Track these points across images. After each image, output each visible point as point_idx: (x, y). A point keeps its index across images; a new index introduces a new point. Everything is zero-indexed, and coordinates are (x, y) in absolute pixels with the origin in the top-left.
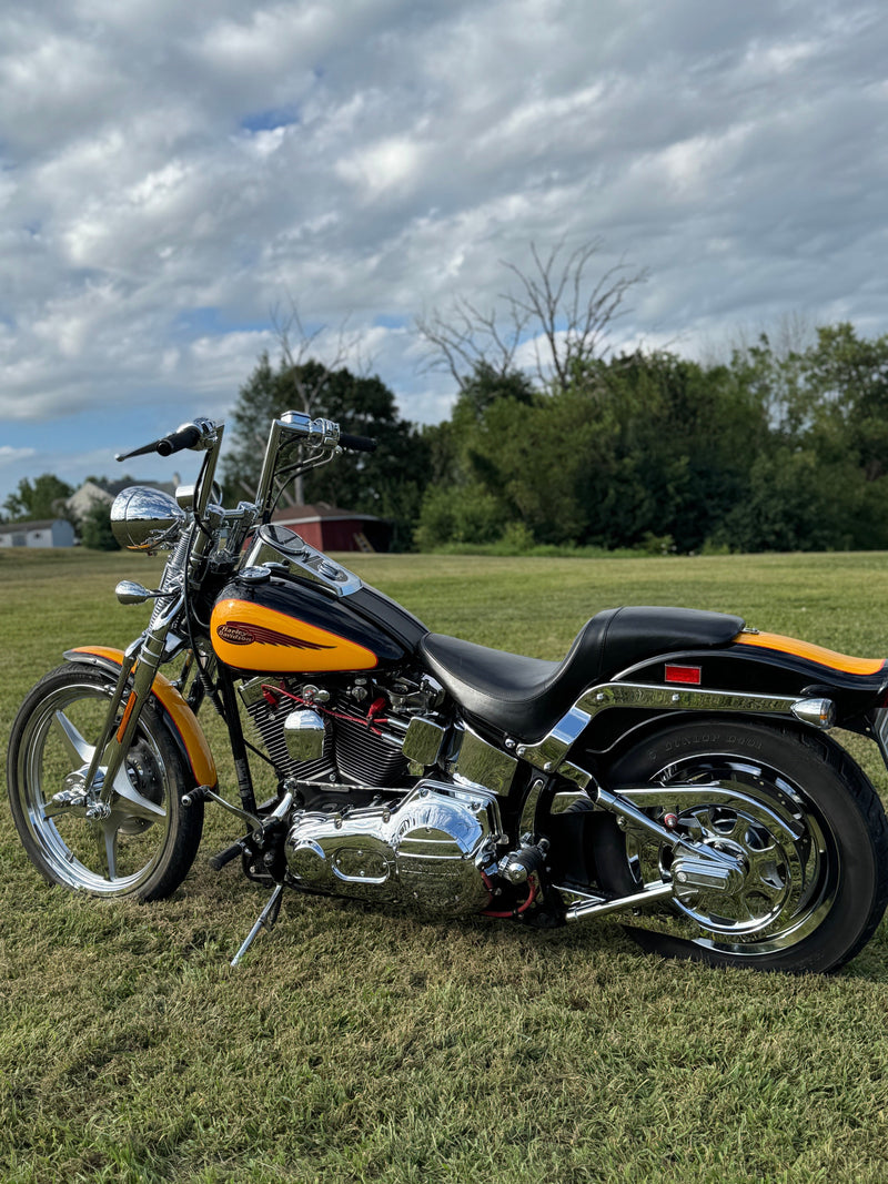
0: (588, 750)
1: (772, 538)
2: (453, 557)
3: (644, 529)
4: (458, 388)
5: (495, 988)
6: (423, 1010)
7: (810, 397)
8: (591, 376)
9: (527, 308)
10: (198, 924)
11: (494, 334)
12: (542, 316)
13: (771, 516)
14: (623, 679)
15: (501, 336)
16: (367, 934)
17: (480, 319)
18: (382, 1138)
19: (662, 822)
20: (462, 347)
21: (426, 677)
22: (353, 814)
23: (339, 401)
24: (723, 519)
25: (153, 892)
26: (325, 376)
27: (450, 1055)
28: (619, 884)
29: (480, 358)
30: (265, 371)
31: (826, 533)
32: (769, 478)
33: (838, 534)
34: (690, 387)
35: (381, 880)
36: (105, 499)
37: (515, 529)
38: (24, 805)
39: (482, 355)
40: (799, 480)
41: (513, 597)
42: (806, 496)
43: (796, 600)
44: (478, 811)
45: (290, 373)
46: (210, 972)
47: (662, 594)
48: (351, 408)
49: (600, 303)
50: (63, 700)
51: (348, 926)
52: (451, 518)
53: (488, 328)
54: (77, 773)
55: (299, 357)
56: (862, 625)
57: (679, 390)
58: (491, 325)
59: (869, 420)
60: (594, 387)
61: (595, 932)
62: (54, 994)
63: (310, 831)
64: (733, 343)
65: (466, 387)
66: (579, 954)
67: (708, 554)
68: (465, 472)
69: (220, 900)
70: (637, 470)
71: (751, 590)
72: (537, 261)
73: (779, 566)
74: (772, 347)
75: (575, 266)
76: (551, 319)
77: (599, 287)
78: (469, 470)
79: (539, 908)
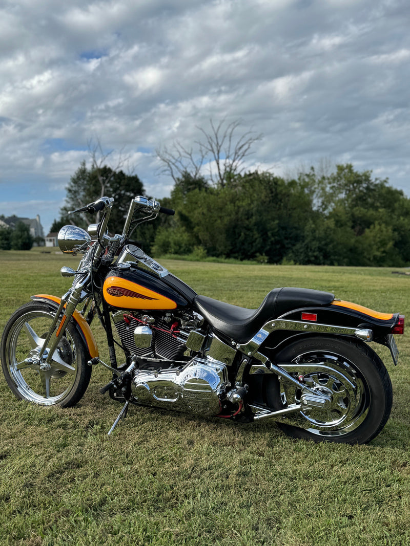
0: (266, 347)
1: (313, 259)
2: (169, 260)
3: (256, 252)
4: (174, 183)
5: (224, 447)
6: (196, 455)
7: (332, 195)
8: (235, 181)
9: (207, 148)
10: (90, 417)
11: (191, 159)
12: (214, 153)
13: (313, 248)
14: (283, 318)
15: (195, 160)
16: (166, 424)
17: (186, 152)
18: (188, 505)
19: (297, 379)
20: (176, 164)
21: (195, 314)
22: (162, 371)
23: (118, 186)
24: (292, 249)
25: (67, 404)
26: (112, 174)
27: (210, 473)
28: (276, 405)
29: (184, 170)
30: (83, 169)
31: (336, 257)
32: (314, 231)
33: (342, 258)
34: (279, 189)
35: (174, 400)
36: (4, 225)
37: (198, 249)
38: (8, 363)
39: (186, 168)
40: (326, 233)
41: (203, 280)
42: (328, 240)
43: (329, 287)
44: (219, 372)
45: (96, 171)
46: (100, 437)
47: (270, 282)
48: (123, 189)
49: (240, 148)
50: (28, 318)
51: (157, 420)
52: (169, 243)
53: (189, 156)
54: (35, 350)
55: (100, 164)
56: (359, 299)
57: (274, 190)
58: (190, 155)
59: (357, 208)
60: (236, 186)
61: (263, 426)
62: (33, 445)
63: (142, 379)
64: (298, 170)
65: (178, 183)
66: (258, 434)
67: (285, 265)
68: (176, 221)
69: (97, 408)
70: (256, 224)
71: (309, 282)
72: (213, 127)
73: (319, 272)
74: (316, 173)
75: (230, 130)
76: (218, 154)
77: (241, 140)
78: (178, 220)
79: (242, 414)
